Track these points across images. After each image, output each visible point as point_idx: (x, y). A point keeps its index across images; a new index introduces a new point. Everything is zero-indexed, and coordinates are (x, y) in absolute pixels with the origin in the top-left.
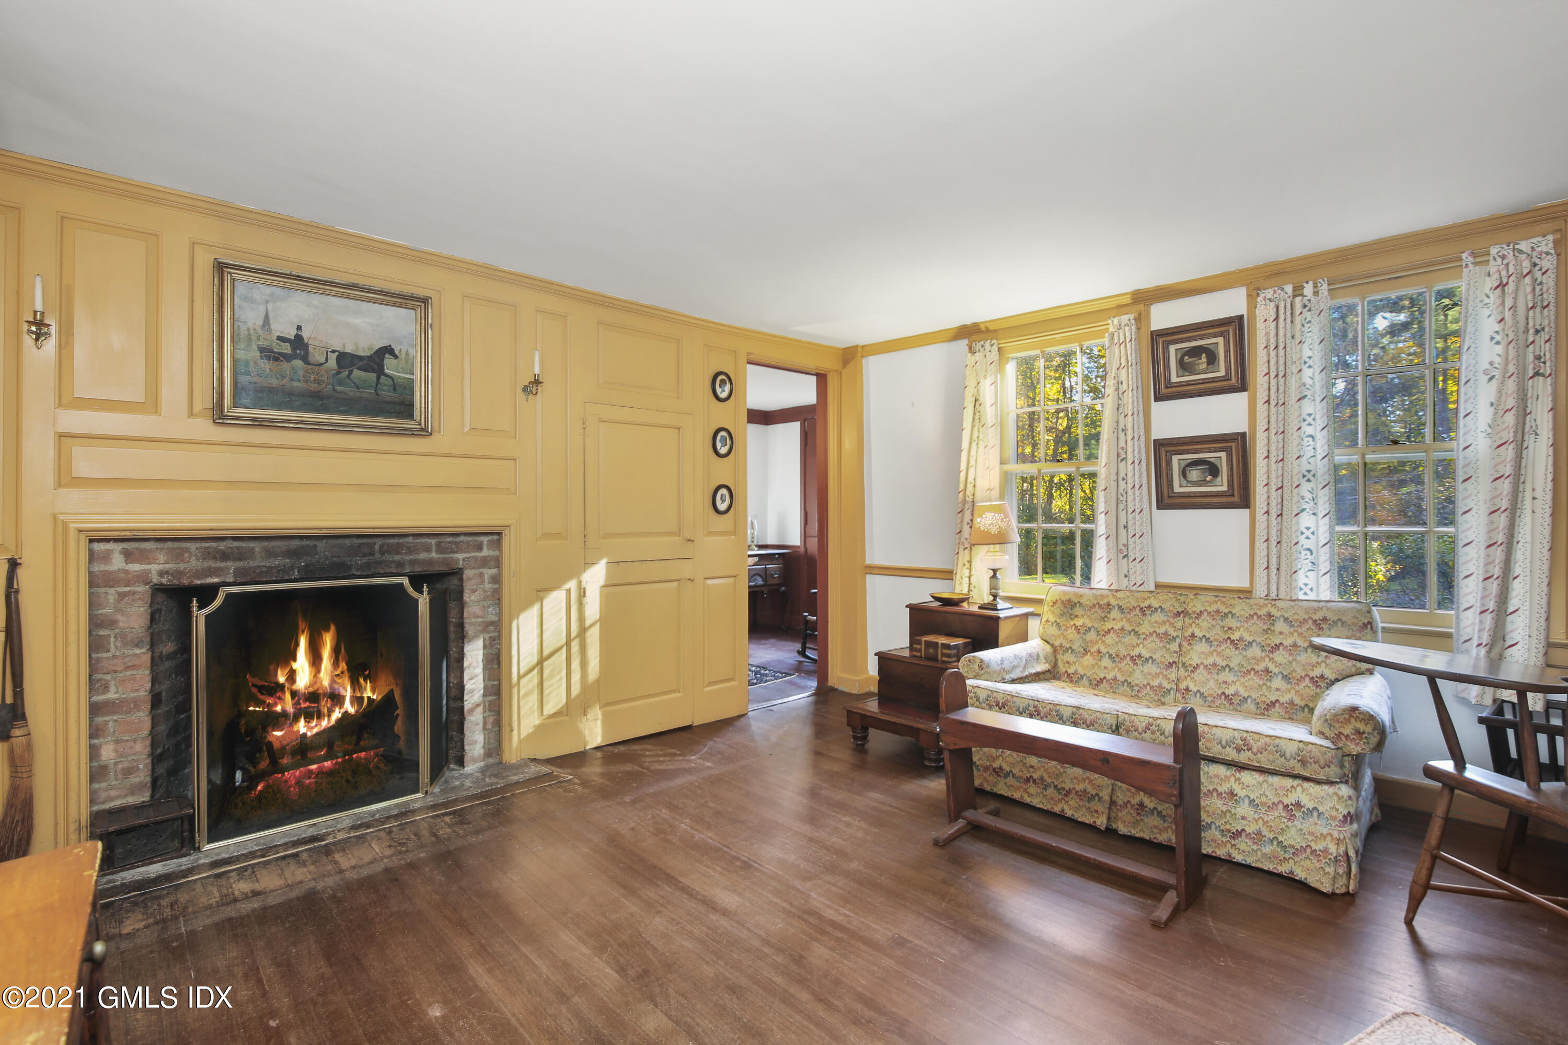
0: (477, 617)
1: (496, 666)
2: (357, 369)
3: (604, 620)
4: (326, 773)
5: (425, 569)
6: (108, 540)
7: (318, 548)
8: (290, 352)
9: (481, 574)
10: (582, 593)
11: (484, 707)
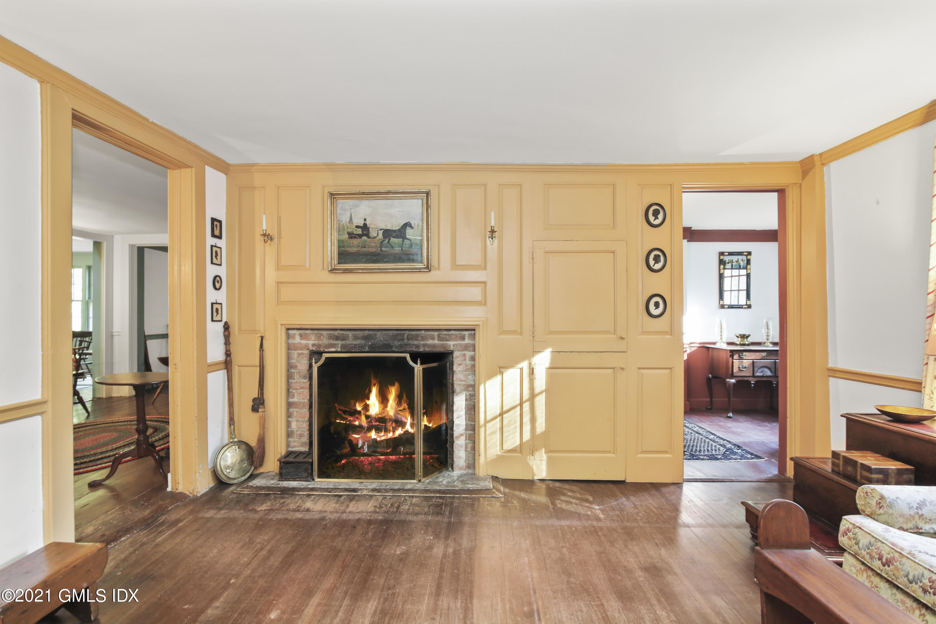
0: (462, 381)
1: (473, 413)
2: (393, 237)
3: (547, 391)
4: (391, 462)
5: (431, 350)
6: (294, 329)
7: (377, 336)
8: (361, 233)
9: (464, 355)
10: (532, 371)
11: (466, 437)
